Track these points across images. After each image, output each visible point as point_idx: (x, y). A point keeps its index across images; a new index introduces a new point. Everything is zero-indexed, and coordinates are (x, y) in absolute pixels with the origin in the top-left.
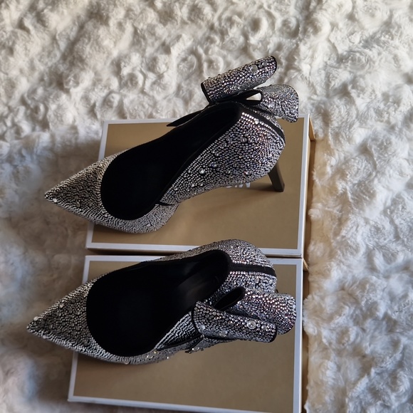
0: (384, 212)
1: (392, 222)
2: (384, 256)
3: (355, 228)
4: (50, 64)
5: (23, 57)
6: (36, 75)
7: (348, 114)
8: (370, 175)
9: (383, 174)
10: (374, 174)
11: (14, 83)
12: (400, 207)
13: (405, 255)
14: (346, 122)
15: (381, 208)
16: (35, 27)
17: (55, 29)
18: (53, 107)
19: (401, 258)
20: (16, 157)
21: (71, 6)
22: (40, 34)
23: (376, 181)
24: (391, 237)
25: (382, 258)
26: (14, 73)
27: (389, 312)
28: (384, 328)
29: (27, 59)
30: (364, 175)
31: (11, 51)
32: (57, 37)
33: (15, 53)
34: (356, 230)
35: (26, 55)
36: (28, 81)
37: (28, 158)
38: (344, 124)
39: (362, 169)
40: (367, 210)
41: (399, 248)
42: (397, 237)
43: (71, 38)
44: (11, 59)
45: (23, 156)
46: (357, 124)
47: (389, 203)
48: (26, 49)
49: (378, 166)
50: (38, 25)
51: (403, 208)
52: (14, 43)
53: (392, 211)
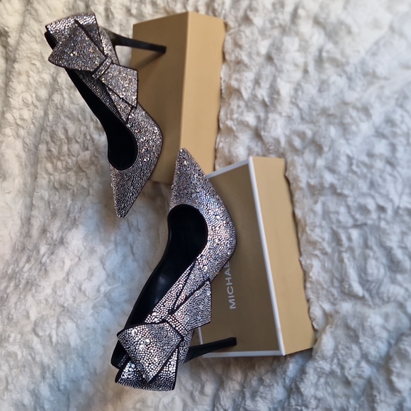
0: (291, 102)
1: (298, 106)
7: (252, 34)
8: (275, 76)
9: (282, 71)
10: (277, 74)
14: (253, 40)
15: (288, 99)
20: (94, 159)
23: (279, 80)
24: (299, 120)
25: (298, 140)
27: (309, 180)
30: (272, 78)
34: (276, 125)
37: (100, 157)
39: (269, 74)
40: (279, 107)
41: (305, 126)
42: (302, 119)
45: (97, 157)
46: (260, 38)
47: (292, 92)
49: (278, 66)
53: (296, 99)
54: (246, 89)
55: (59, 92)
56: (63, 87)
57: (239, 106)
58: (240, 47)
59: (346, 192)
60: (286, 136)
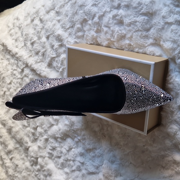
0: (65, 31)
1: (68, 29)
2: (79, 32)
3: (68, 42)
4: (23, 152)
5: (19, 161)
6: (25, 158)
7: (38, 43)
8: (54, 36)
9: (54, 31)
10: (53, 34)
11: (26, 167)
12: (64, 25)
13: (78, 24)
14: (40, 44)
15: (64, 32)
16: (12, 155)
17: (13, 147)
18: (32, 154)
19: (79, 26)
21: (7, 140)
22: (14, 153)
23: (55, 34)
24: (72, 29)
25: (79, 33)
26: (24, 167)
27: (95, 31)
28: (99, 34)
29: (21, 160)
30: (54, 38)
31: (17, 166)
32: (15, 147)
33: (18, 164)
34: (69, 42)
35: (19, 160)
36: (27, 162)
38: (41, 45)
39: (52, 39)
40: (63, 38)
41: (76, 26)
43: (16, 142)
44: (19, 166)
47: (62, 30)
48: (17, 160)
49: (51, 33)
50: (11, 153)
51: (64, 24)
52: (15, 164)
53: (65, 29)
54: (52, 54)
55: (14, 178)
56: (14, 173)
57: (57, 61)
58: (39, 52)
59: (104, 10)
60: (75, 38)
